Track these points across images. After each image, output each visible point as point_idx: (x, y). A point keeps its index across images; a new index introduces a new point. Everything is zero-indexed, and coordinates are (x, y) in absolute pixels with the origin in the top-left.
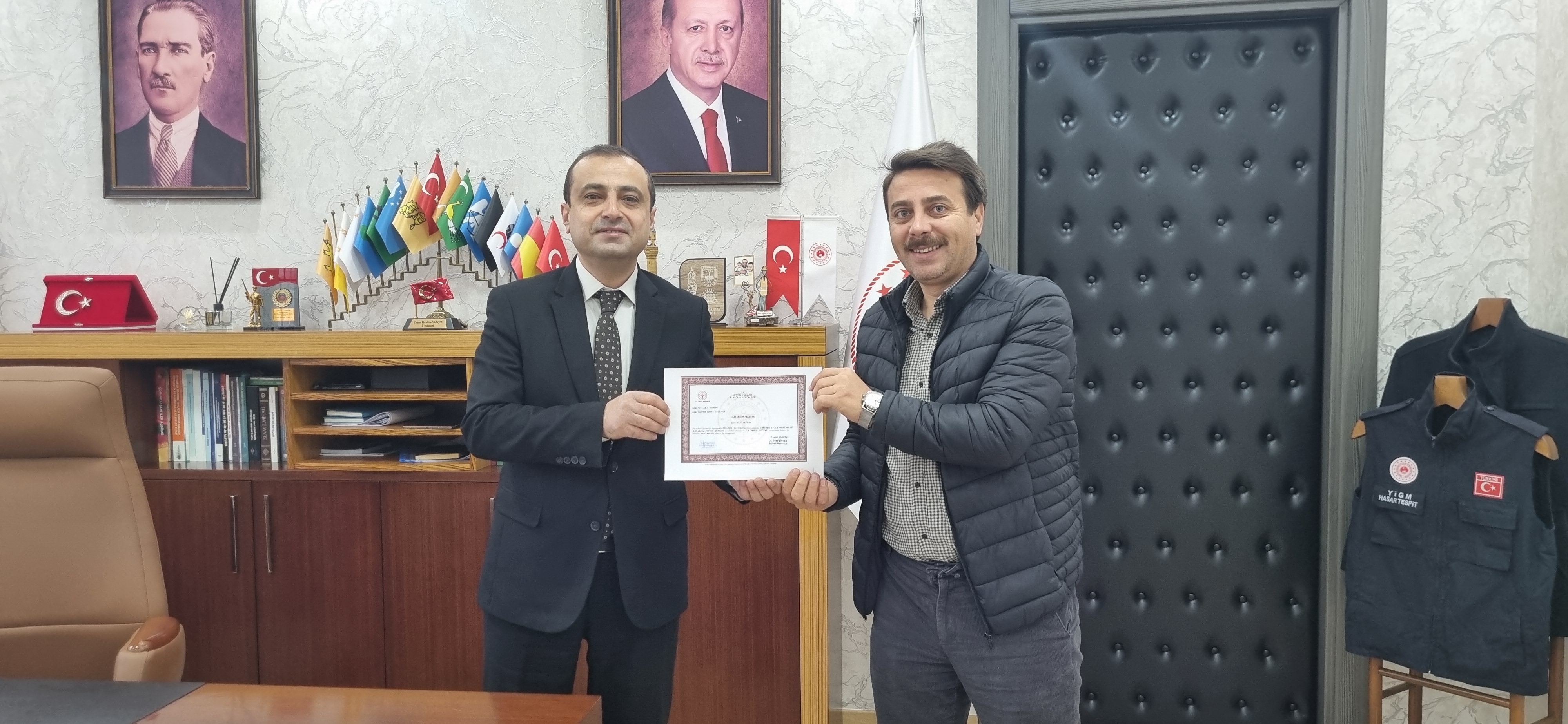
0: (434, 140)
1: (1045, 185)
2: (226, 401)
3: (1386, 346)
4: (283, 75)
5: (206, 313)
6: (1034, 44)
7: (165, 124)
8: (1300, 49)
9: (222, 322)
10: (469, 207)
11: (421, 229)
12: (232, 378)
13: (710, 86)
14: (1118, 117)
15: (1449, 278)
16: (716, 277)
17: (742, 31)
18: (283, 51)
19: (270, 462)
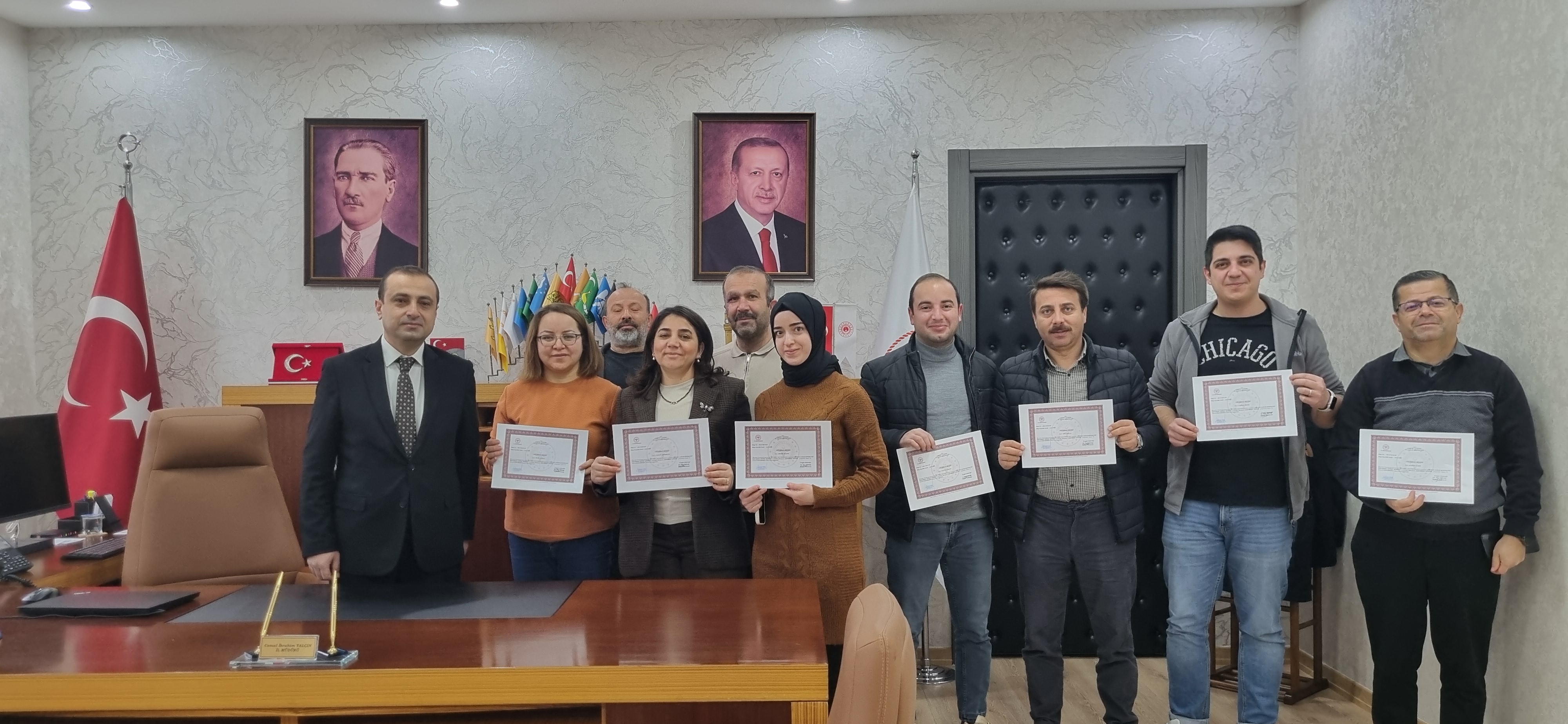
0: (569, 247)
1: (993, 283)
4: (446, 197)
6: (983, 189)
7: (354, 231)
8: (1154, 197)
10: (596, 296)
13: (765, 212)
14: (1039, 239)
17: (788, 175)
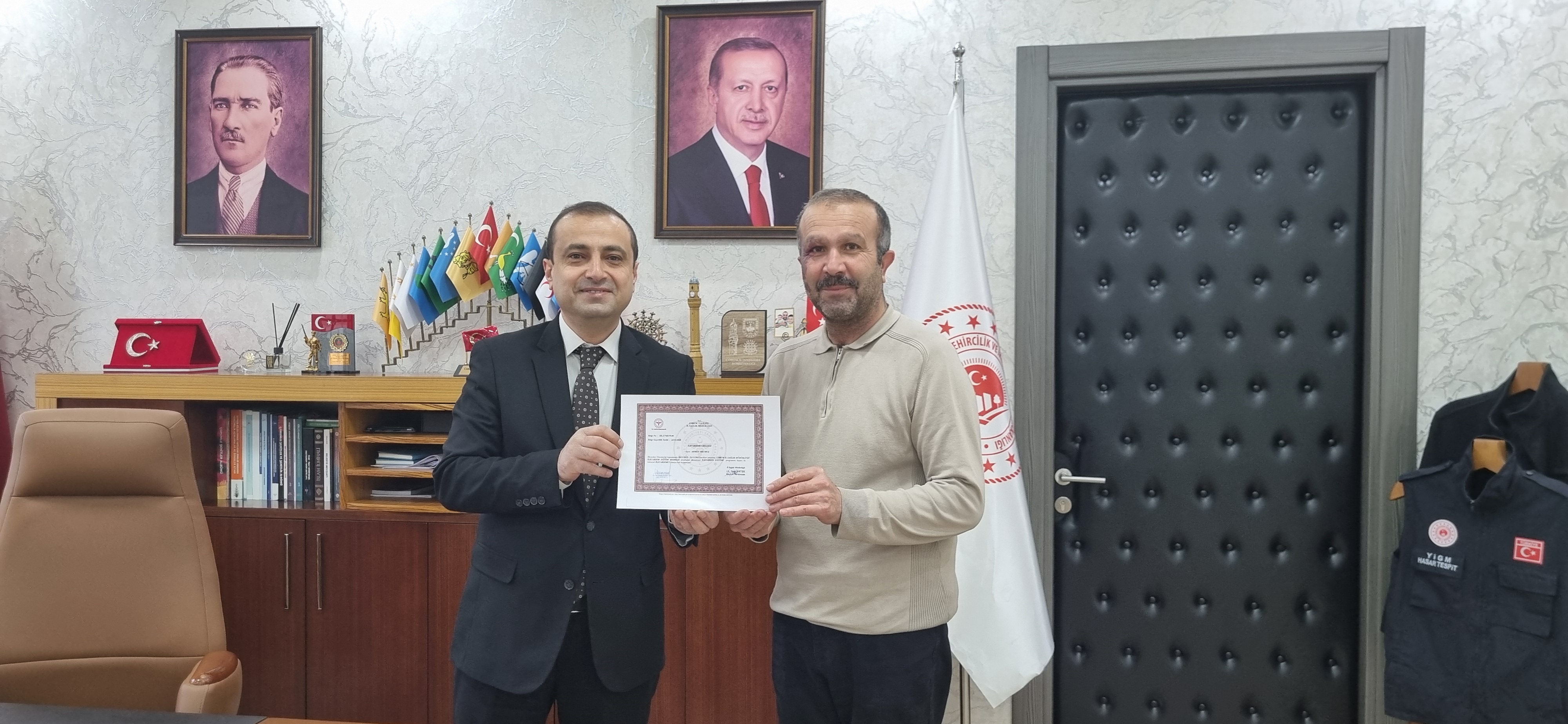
0: (488, 193)
1: (1083, 242)
2: (283, 442)
3: (1426, 407)
4: (346, 130)
5: (267, 357)
6: (1073, 105)
7: (233, 175)
8: (1337, 113)
9: (282, 365)
10: (519, 259)
11: (473, 278)
12: (290, 419)
13: (754, 143)
14: (1155, 177)
15: (1490, 341)
16: (757, 328)
17: (786, 90)
18: (347, 106)
19: (323, 501)
